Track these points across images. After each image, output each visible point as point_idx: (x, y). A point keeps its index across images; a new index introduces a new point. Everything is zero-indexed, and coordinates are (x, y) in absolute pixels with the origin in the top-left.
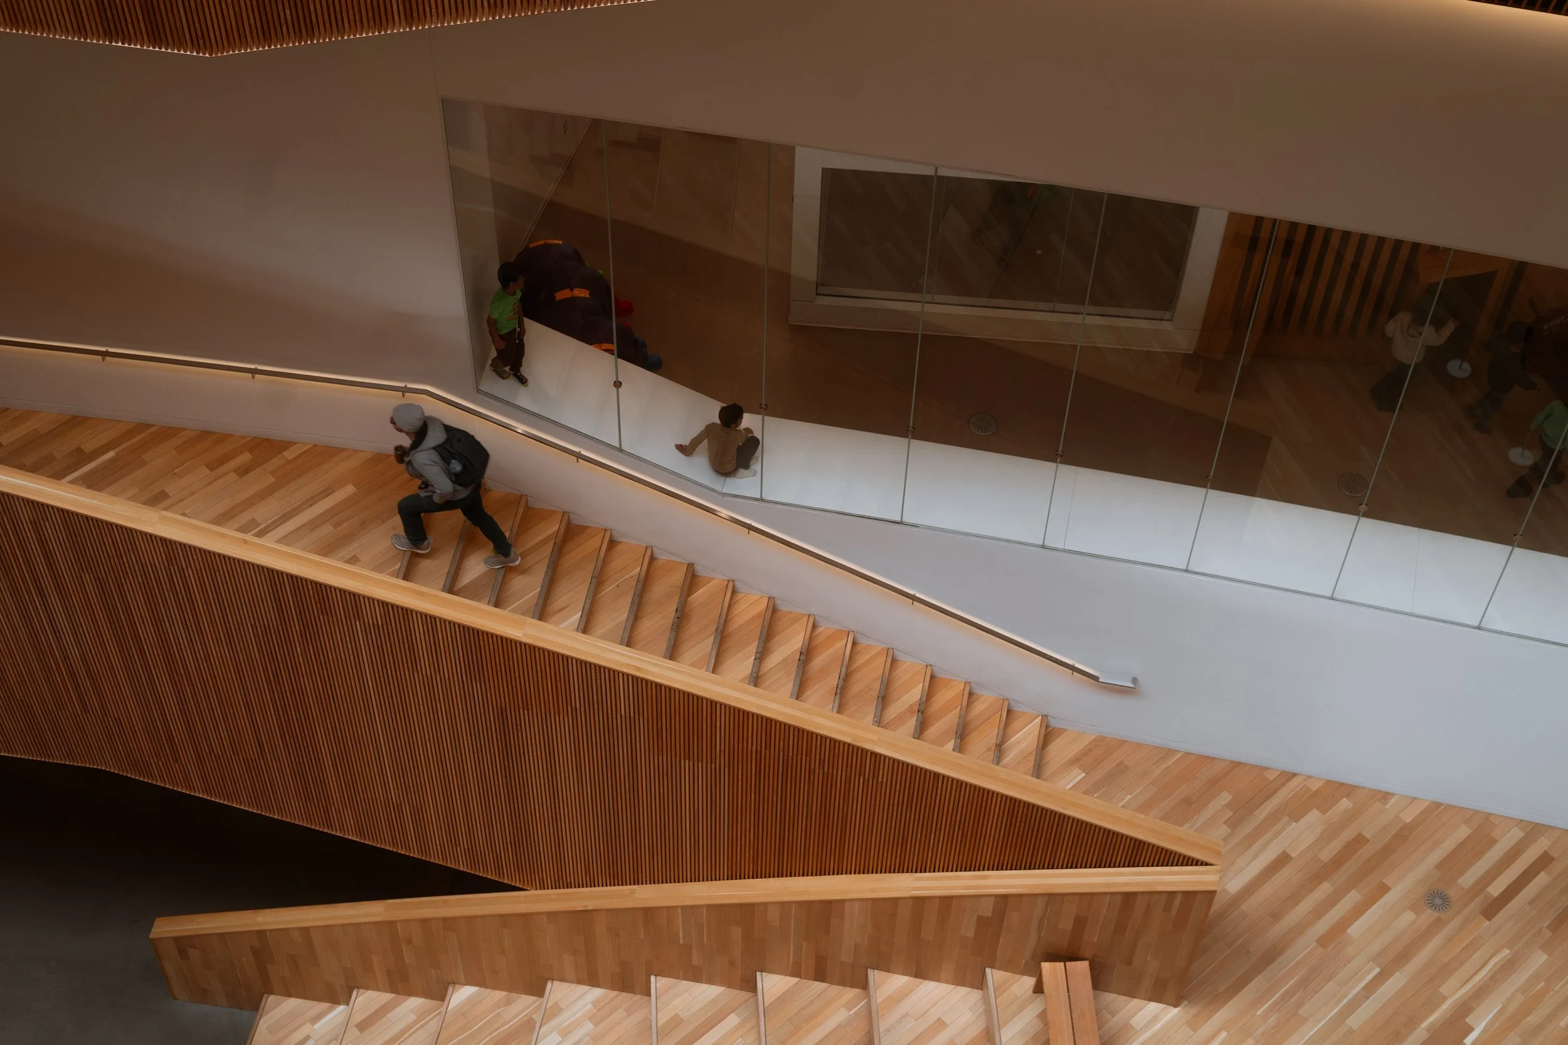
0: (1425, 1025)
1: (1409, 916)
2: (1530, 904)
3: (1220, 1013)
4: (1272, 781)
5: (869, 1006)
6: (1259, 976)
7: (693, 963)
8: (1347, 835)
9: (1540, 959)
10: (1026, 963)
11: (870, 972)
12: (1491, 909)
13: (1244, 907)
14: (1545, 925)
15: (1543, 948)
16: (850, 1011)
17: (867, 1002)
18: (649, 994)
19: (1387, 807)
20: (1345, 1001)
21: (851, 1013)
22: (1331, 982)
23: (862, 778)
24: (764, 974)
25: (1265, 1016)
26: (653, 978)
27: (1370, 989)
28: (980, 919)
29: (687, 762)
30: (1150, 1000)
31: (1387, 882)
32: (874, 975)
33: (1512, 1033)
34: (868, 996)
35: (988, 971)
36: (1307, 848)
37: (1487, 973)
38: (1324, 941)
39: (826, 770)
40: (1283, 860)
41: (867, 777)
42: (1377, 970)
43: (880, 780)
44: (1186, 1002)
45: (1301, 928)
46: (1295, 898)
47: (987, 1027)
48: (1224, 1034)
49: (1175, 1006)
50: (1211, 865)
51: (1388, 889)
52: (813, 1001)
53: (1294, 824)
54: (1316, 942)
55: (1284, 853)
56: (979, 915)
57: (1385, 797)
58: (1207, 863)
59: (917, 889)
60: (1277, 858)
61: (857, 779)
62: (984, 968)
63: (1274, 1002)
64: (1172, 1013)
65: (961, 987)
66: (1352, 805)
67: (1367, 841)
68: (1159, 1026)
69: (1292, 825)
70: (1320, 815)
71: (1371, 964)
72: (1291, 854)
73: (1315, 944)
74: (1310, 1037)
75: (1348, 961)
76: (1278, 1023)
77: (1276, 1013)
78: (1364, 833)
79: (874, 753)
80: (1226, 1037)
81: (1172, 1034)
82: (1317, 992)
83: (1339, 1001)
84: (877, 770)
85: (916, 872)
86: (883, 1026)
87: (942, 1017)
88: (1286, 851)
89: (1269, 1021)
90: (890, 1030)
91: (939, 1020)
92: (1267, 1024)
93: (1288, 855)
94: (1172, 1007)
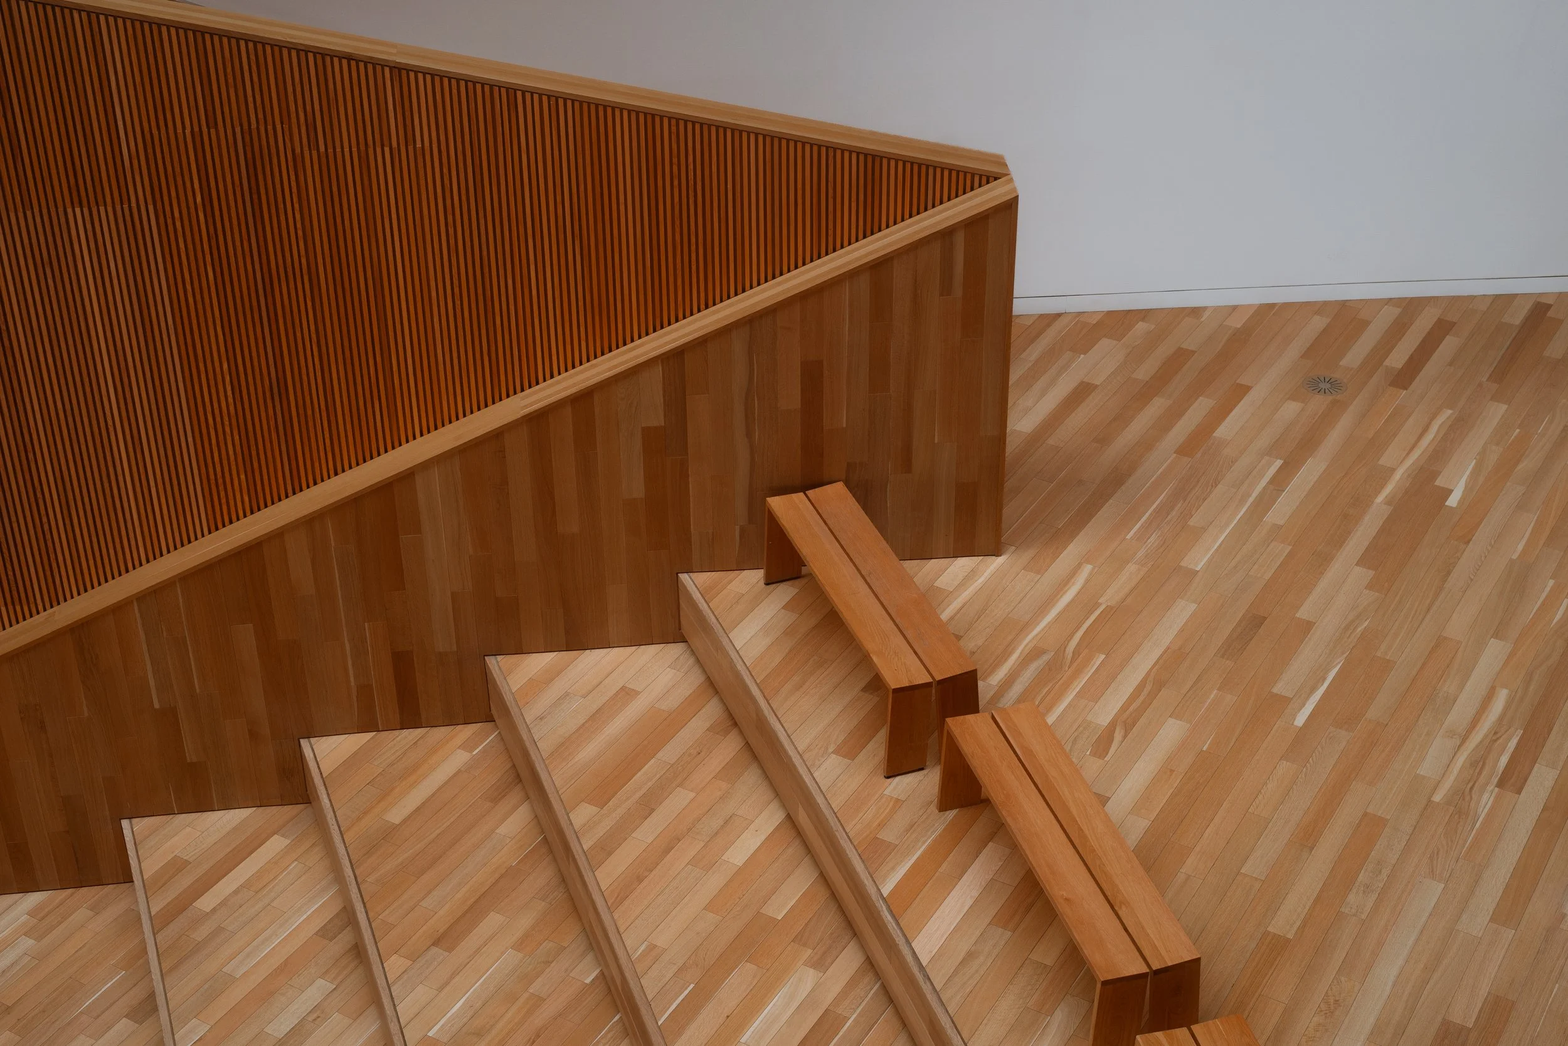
0: (1380, 499)
1: (1292, 408)
2: (1450, 364)
3: (1071, 547)
6: (1111, 501)
7: (189, 761)
8: (1164, 350)
9: (1497, 412)
10: (743, 531)
11: (491, 661)
12: (1404, 378)
14: (1484, 379)
15: (1496, 397)
16: (471, 751)
18: (129, 880)
19: (1202, 320)
20: (1251, 500)
22: (1220, 486)
23: (387, 149)
24: (313, 740)
25: (1141, 538)
26: (125, 823)
27: (1279, 482)
28: (646, 431)
29: (78, 211)
30: (956, 556)
31: (1243, 380)
32: (498, 662)
33: (1508, 484)
35: (684, 577)
36: (1113, 373)
37: (1435, 437)
38: (1186, 449)
39: (322, 149)
40: (1083, 391)
41: (394, 144)
42: (1279, 463)
43: (419, 145)
44: (1014, 548)
45: (1147, 444)
46: (1121, 419)
47: (708, 678)
48: (1088, 568)
49: (997, 553)
50: (996, 179)
51: (1248, 389)
52: (405, 753)
53: (1082, 356)
54: (1174, 453)
55: (1082, 383)
56: (644, 429)
57: (1196, 312)
58: (989, 178)
59: (531, 404)
60: (1076, 388)
61: (379, 150)
62: (677, 574)
63: (1146, 522)
64: (996, 563)
65: (647, 646)
66: (1153, 327)
67: (1193, 352)
68: (981, 580)
69: (1079, 357)
70: (1115, 342)
71: (1267, 458)
72: (1093, 383)
73: (1175, 455)
74: (1221, 545)
75: (1232, 462)
76: (1164, 540)
77: (1155, 531)
78: (1184, 346)
79: (396, 66)
80: (1093, 569)
81: (1008, 584)
82: (1205, 499)
83: (1242, 501)
84: (408, 113)
85: (522, 390)
86: (530, 715)
87: (627, 685)
88: (1084, 380)
89: (1149, 541)
90: (543, 717)
91: (623, 688)
92: (1147, 546)
93: (1089, 383)
94: (994, 557)
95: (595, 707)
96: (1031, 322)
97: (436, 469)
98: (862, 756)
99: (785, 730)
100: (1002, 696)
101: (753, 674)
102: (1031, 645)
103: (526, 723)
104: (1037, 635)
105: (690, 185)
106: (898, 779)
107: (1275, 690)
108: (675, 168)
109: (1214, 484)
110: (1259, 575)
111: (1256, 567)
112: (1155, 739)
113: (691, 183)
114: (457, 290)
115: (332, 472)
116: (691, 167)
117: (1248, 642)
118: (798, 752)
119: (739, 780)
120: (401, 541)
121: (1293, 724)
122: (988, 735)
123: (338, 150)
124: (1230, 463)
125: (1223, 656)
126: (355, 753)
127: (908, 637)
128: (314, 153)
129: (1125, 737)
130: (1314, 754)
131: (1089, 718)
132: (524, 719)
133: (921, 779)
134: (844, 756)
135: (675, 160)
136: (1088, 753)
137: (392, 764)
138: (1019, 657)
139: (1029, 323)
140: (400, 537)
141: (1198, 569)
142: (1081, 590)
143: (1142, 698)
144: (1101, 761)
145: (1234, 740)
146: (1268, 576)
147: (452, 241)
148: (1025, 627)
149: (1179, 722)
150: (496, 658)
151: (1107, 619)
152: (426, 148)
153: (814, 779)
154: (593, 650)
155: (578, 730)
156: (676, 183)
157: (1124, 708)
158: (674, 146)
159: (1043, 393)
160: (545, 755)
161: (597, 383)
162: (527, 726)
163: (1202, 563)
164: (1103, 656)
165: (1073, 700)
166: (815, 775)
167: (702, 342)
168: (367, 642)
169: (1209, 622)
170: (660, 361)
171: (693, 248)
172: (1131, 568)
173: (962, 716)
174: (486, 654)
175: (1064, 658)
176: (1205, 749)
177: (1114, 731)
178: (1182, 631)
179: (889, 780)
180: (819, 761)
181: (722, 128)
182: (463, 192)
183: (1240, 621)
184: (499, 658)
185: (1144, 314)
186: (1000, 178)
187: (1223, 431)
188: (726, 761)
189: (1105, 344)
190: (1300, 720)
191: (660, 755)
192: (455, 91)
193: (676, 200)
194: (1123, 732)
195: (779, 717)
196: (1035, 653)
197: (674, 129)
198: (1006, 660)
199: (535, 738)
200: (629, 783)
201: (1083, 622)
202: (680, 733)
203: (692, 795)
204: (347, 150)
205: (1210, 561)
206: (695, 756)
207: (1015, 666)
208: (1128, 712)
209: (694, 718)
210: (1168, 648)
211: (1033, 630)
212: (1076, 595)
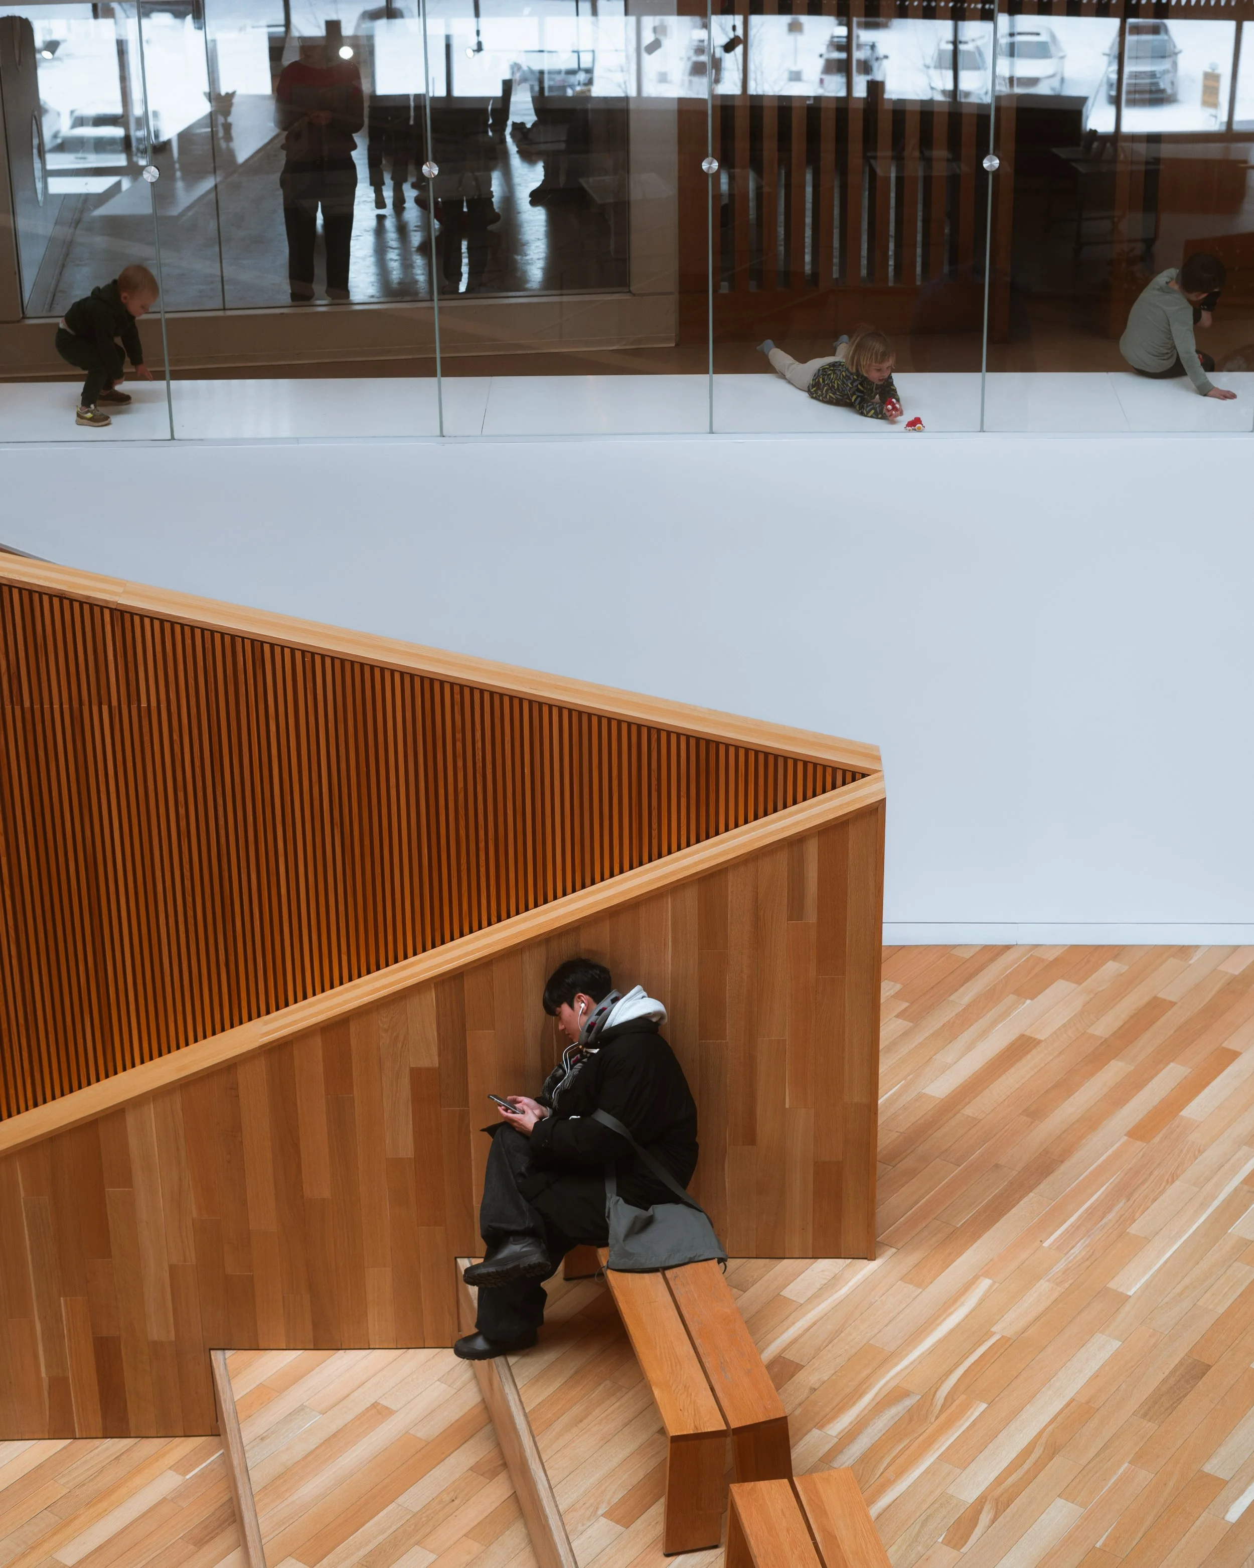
4: (968, 959)
5: (226, 1460)
6: (1031, 1195)
11: (217, 1357)
13: (968, 1111)
16: (185, 1473)
17: (223, 1453)
19: (1191, 962)
20: (1216, 1203)
21: (188, 1477)
22: (1177, 1182)
23: (105, 708)
25: (1063, 1246)
28: (417, 1074)
30: (817, 1255)
31: (1232, 1044)
32: (225, 1359)
34: (226, 1446)
36: (1064, 1025)
38: (1141, 1130)
39: (27, 704)
40: (1020, 1047)
41: (115, 703)
43: (144, 704)
44: (894, 1250)
45: (1089, 1121)
47: (483, 1400)
48: (985, 1283)
49: (870, 1256)
50: (864, 776)
51: (1234, 1055)
52: (101, 1471)
53: (1028, 1001)
54: (1125, 1135)
55: (1022, 1036)
56: (412, 1070)
57: (1184, 951)
58: (853, 775)
59: (275, 1031)
60: (1012, 1044)
61: (95, 709)
62: (456, 1258)
63: (1072, 1226)
64: (867, 1268)
65: (417, 1350)
66: (1126, 968)
67: (1173, 1004)
68: (844, 1291)
69: (1024, 1003)
70: (1074, 986)
71: (1245, 1148)
72: (1036, 1037)
73: (1126, 1138)
74: (1165, 1263)
75: (1199, 1151)
76: (1091, 1251)
77: (1082, 1239)
78: (1161, 995)
79: (118, 608)
80: (991, 1287)
81: (876, 1298)
82: (1155, 1200)
83: (1204, 1205)
84: (131, 666)
85: (268, 1013)
86: (248, 1435)
87: (379, 1401)
88: (1025, 1033)
89: (1072, 1251)
90: (264, 1437)
91: (375, 1405)
92: (1068, 1258)
93: (1031, 1038)
94: (865, 1261)
95: (334, 1427)
96: (971, 955)
97: (152, 1106)
98: (639, 1524)
99: (548, 1480)
100: (841, 1451)
101: (523, 1400)
102: (893, 1384)
103: (242, 1443)
104: (901, 1371)
105: (477, 768)
106: (681, 1558)
107: (1208, 1468)
108: (459, 745)
109: (1170, 1180)
110: (1210, 1307)
111: (1209, 1294)
112: (1033, 1526)
113: (479, 764)
114: (188, 883)
115: (30, 1103)
116: (479, 745)
117: (1181, 1398)
118: (559, 1511)
119: (496, 1542)
120: (107, 1196)
121: (1223, 1518)
122: (782, 1511)
123: (47, 706)
124: (1197, 1153)
125: (1145, 1415)
126: (40, 1466)
127: (707, 1365)
128: (18, 709)
129: (993, 1521)
130: (1246, 1563)
131: (951, 1490)
132: (240, 1437)
133: (712, 1560)
134: (617, 1522)
135: (459, 736)
136: (940, 1540)
137: (81, 1485)
138: (873, 1399)
139: (967, 956)
140: (106, 1189)
141: (1130, 1293)
142: (970, 1313)
143: (1026, 1466)
144: (954, 1553)
145: (1140, 1535)
146: (1221, 1310)
147: (183, 823)
148: (888, 1359)
149: (1070, 1504)
150: (224, 1354)
151: (998, 1354)
152: (152, 708)
153: (571, 1550)
154: (347, 1351)
155: (306, 1457)
156: (460, 764)
157: (999, 1480)
158: (458, 718)
159: (970, 1047)
160: (256, 1489)
161: (354, 1009)
162: (243, 1447)
163: (1138, 1286)
164: (983, 1406)
165: (933, 1463)
166: (574, 1545)
167: (486, 964)
168: (62, 1322)
169: (1132, 1367)
170: (433, 986)
171: (482, 845)
172: (1044, 1285)
173: (753, 1483)
174: (212, 1347)
175: (931, 1404)
176: (1098, 1545)
177: (979, 1512)
178: (1096, 1376)
179: (670, 1559)
180: (583, 1525)
181: (516, 701)
182: (197, 763)
183: (1176, 1369)
184: (228, 1353)
185: (1116, 952)
186: (869, 775)
187: (1195, 1110)
188: (486, 1514)
189: (1061, 987)
190: (1234, 1513)
191: (401, 1500)
192: (188, 642)
193: (461, 785)
194: (991, 1515)
195: (544, 1461)
196: (895, 1396)
197: (457, 697)
198: (854, 1404)
199: (249, 1465)
200: (354, 1535)
201: (966, 1356)
202: (432, 1472)
203: (432, 1557)
204: (56, 706)
205: (1147, 1285)
206: (447, 1505)
207: (865, 1413)
208: (1003, 1486)
209: (457, 1451)
210: (1072, 1400)
211: (897, 1364)
212: (964, 1320)
